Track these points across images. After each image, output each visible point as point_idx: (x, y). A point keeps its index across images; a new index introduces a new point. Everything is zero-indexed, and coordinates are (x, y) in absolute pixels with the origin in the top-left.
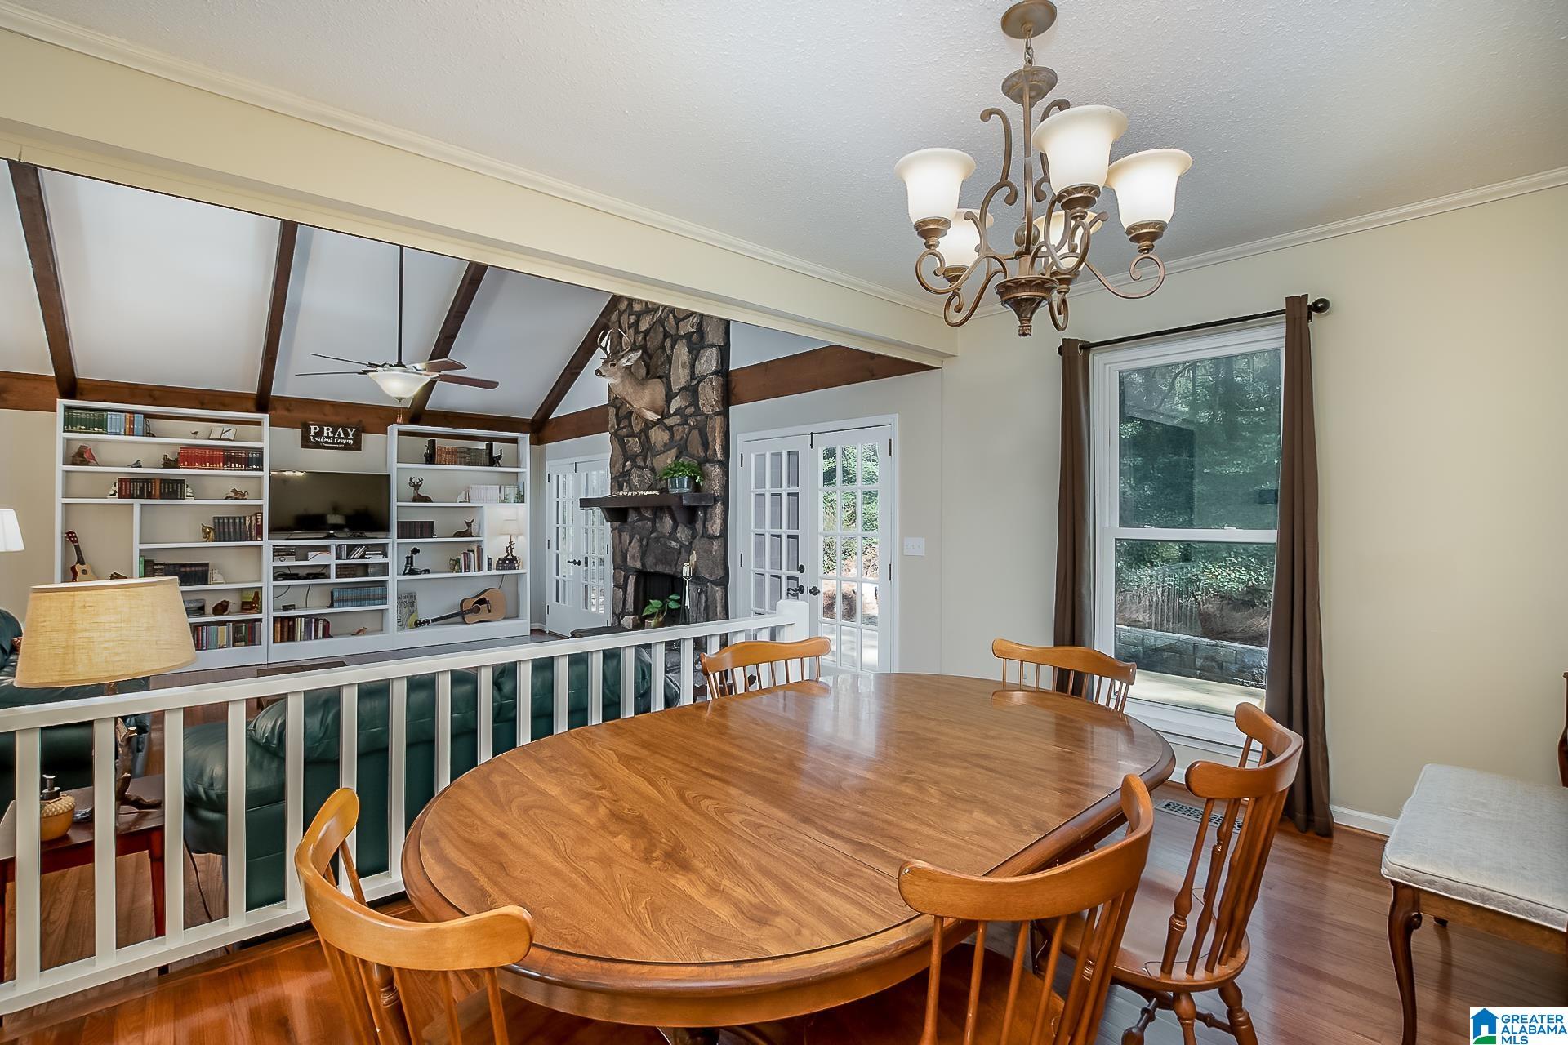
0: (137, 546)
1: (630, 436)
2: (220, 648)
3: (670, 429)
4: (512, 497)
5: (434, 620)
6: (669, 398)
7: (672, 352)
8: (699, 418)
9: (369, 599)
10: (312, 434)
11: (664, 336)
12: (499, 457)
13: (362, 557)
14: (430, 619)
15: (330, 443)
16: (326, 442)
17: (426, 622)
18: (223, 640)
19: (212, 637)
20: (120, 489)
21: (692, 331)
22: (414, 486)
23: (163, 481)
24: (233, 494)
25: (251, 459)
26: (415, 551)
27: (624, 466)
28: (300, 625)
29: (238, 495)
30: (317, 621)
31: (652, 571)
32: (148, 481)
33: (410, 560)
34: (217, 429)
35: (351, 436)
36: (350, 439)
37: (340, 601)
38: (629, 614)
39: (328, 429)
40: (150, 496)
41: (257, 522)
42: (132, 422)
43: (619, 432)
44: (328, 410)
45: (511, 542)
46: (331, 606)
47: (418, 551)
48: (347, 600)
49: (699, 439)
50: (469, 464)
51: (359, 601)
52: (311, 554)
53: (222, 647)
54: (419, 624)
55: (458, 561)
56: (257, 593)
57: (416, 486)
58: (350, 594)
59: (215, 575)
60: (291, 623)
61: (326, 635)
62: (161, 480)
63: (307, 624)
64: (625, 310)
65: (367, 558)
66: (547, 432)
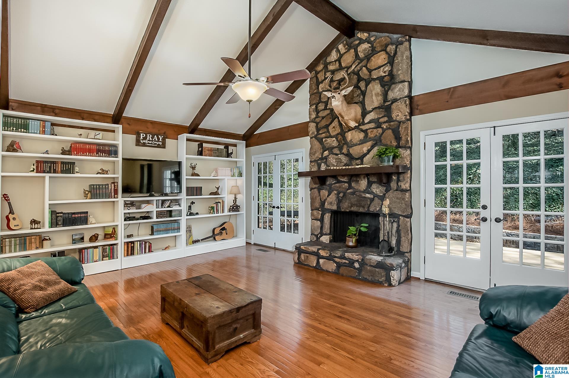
0: (47, 202)
1: (328, 138)
2: (95, 262)
3: (365, 131)
4: (236, 174)
5: (202, 240)
6: (364, 113)
7: (366, 89)
8: (392, 123)
9: (171, 230)
10: (142, 138)
11: (358, 80)
12: (232, 153)
13: (169, 207)
14: (200, 239)
15: (150, 144)
16: (148, 143)
17: (198, 241)
18: (96, 257)
19: (90, 256)
20: (37, 167)
21: (384, 75)
22: (192, 168)
23: (63, 163)
24: (100, 171)
25: (111, 151)
26: (193, 203)
27: (322, 154)
28: (137, 246)
29: (103, 172)
30: (146, 243)
31: (348, 211)
32: (54, 163)
33: (190, 207)
34: (92, 133)
35: (161, 140)
36: (160, 142)
37: (157, 231)
38: (326, 234)
39: (149, 136)
40: (55, 172)
41: (115, 187)
42: (44, 127)
43: (319, 136)
44: (149, 125)
45: (235, 198)
46: (152, 234)
47: (194, 203)
48: (160, 231)
49: (392, 135)
50: (218, 157)
51: (167, 231)
52: (143, 205)
53: (96, 261)
54: (195, 242)
55: (212, 208)
56: (114, 228)
57: (194, 168)
58: (162, 227)
59: (91, 219)
60: (132, 245)
61: (150, 251)
62: (61, 162)
63: (141, 245)
64: (322, 70)
65: (171, 207)
66: (253, 140)
